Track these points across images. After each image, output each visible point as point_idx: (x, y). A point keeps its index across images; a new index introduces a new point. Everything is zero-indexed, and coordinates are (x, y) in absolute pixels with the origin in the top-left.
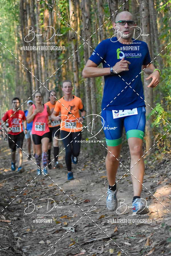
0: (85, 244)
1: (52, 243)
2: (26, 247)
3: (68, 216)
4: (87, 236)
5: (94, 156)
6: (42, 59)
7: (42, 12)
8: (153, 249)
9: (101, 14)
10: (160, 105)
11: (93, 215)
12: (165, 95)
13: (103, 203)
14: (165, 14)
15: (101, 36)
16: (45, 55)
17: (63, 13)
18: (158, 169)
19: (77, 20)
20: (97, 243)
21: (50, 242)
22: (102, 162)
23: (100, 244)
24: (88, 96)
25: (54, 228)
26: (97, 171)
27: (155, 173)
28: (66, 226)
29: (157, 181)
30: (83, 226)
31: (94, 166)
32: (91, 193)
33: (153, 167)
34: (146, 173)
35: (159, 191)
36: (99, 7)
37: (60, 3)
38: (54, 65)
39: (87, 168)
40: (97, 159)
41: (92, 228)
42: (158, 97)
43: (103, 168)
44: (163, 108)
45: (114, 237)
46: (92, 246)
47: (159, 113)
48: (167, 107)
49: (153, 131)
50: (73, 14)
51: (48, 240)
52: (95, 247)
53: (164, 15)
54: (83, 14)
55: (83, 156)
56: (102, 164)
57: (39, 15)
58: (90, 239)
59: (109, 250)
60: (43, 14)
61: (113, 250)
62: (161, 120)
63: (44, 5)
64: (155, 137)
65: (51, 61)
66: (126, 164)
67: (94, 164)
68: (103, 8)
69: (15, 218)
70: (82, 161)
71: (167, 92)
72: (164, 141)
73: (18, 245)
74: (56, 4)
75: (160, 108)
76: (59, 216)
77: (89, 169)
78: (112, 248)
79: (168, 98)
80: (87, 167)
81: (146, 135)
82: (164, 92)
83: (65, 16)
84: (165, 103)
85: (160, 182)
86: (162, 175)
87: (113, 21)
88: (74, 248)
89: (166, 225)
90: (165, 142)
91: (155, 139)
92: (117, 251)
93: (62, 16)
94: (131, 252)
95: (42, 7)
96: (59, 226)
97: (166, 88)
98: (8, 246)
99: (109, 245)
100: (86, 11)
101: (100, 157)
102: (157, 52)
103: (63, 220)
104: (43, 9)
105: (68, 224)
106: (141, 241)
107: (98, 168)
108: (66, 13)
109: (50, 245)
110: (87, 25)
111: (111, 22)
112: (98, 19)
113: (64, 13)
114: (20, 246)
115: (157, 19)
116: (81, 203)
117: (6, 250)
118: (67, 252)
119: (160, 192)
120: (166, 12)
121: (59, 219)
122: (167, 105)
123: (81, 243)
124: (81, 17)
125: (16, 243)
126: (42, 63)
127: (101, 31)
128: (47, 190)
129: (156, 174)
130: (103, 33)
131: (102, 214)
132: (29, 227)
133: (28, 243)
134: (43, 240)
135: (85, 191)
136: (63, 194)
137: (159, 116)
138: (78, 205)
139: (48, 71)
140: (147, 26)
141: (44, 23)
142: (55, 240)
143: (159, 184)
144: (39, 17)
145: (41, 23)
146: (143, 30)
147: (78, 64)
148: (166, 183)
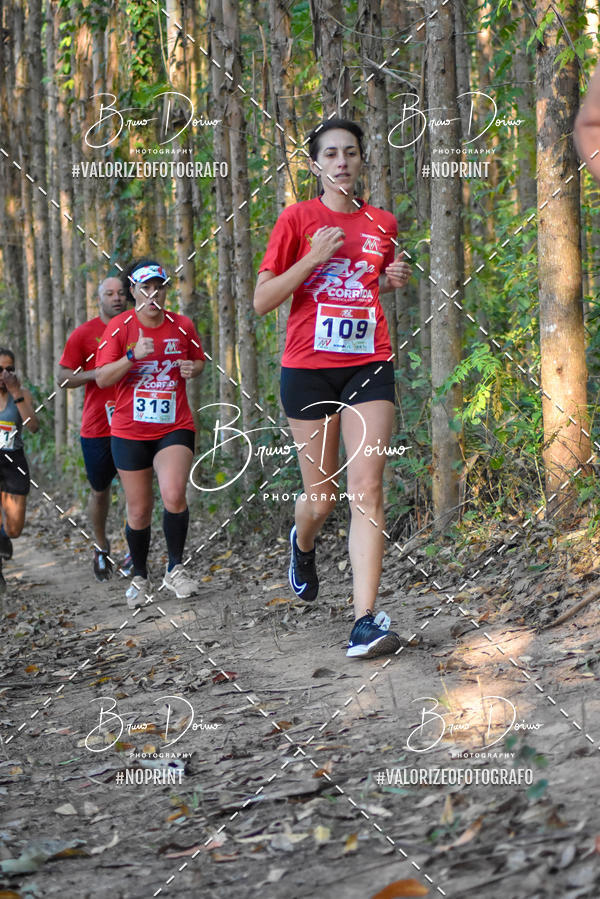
0: (224, 813)
1: (102, 812)
2: (11, 824)
4: (229, 789)
5: (243, 536)
6: (64, 199)
7: (68, 36)
9: (279, 36)
11: (250, 720)
13: (284, 682)
16: (75, 188)
17: (141, 37)
20: (267, 809)
21: (96, 809)
22: (272, 554)
23: (278, 814)
24: (227, 328)
25: (109, 763)
26: (257, 583)
27: (464, 587)
28: (153, 757)
29: (475, 613)
30: (215, 757)
31: (246, 569)
32: (238, 651)
33: (459, 565)
34: (434, 587)
35: (483, 644)
36: (274, 12)
38: (107, 222)
39: (220, 574)
40: (256, 545)
41: (246, 763)
43: (276, 574)
45: (330, 791)
46: (251, 820)
47: (484, 375)
49: (457, 444)
50: (180, 41)
51: (90, 802)
52: (259, 822)
54: (216, 38)
55: (203, 537)
56: (273, 560)
57: (54, 47)
58: (241, 796)
60: (72, 41)
61: (328, 830)
62: (489, 405)
63: (74, 11)
64: (464, 463)
65: (97, 207)
67: (243, 563)
71: (504, 315)
72: (496, 479)
74: (119, 5)
75: (488, 359)
77: (226, 578)
78: (324, 825)
79: (507, 337)
80: (218, 571)
81: (433, 458)
82: (496, 314)
83: (148, 49)
85: (486, 616)
86: (490, 593)
87: (322, 55)
88: (184, 827)
90: (500, 482)
91: (466, 471)
92: (341, 835)
93: (139, 48)
95: (67, 17)
96: (128, 757)
99: (312, 815)
100: (225, 26)
101: (265, 538)
103: (140, 737)
104: (70, 22)
105: (157, 750)
106: (428, 800)
107: (260, 575)
108: (153, 37)
109: (97, 818)
113: (146, 36)
116: (204, 683)
118: (157, 840)
119: (487, 648)
121: (125, 736)
123: (210, 810)
126: (65, 213)
127: (277, 95)
128: (80, 643)
129: (471, 591)
130: (284, 103)
131: (281, 719)
132: (20, 762)
133: (15, 813)
134: (69, 802)
135: (216, 645)
136: (137, 656)
137: (482, 387)
138: (193, 690)
139: (84, 242)
140: (443, 72)
141: (75, 72)
142: (115, 803)
143: (482, 623)
144: (56, 52)
145: (62, 75)
146: (431, 85)
147: (192, 214)
148: (507, 619)
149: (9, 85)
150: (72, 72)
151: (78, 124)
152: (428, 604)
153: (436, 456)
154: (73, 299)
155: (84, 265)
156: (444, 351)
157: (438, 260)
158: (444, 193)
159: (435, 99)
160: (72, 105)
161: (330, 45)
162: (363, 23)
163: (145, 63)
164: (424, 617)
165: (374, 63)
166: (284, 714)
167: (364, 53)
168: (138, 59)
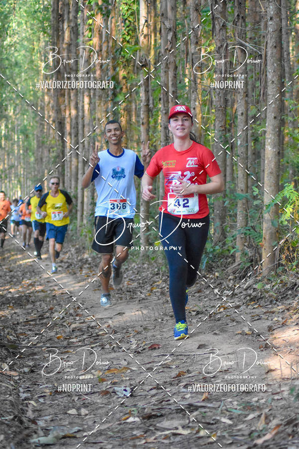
1: (90, 414)
2: (45, 418)
3: (119, 370)
6: (86, 100)
7: (91, 18)
9: (195, 24)
11: (165, 370)
13: (183, 351)
15: (194, 62)
16: (92, 94)
17: (127, 21)
18: (282, 298)
21: (87, 412)
25: (95, 388)
27: (276, 305)
29: (280, 319)
30: (147, 388)
32: (162, 334)
33: (274, 294)
34: (261, 305)
35: (283, 336)
36: (193, 13)
37: (124, 3)
41: (162, 392)
47: (290, 200)
49: (275, 233)
50: (146, 24)
51: (84, 408)
54: (164, 24)
55: (148, 273)
57: (84, 24)
60: (93, 21)
63: (94, 7)
64: (279, 243)
65: (102, 104)
66: (225, 287)
68: (200, 14)
69: (26, 370)
70: (146, 280)
72: (294, 251)
73: (30, 414)
74: (117, 5)
75: (292, 192)
76: (104, 369)
77: (158, 294)
80: (155, 290)
81: (263, 240)
83: (130, 27)
85: (285, 321)
86: (288, 310)
87: (216, 36)
90: (296, 253)
91: (279, 247)
93: (126, 27)
94: (232, 435)
95: (91, 9)
98: (12, 414)
100: (169, 18)
103: (111, 375)
104: (92, 12)
106: (250, 417)
108: (133, 21)
109: (87, 417)
110: (169, 43)
111: (213, 39)
113: (129, 21)
114: (33, 416)
115: (289, 43)
116: (144, 349)
117: (9, 421)
118: (116, 430)
119: (285, 338)
121: (104, 374)
125: (27, 411)
126: (86, 107)
127: (193, 54)
128: (84, 325)
129: (279, 308)
130: (197, 57)
131: (180, 370)
132: (51, 386)
133: (47, 412)
134: (74, 408)
136: (112, 333)
137: (289, 206)
138: (139, 353)
139: (95, 122)
140: (275, 47)
142: (97, 409)
143: (284, 325)
144: (85, 26)
145: (87, 38)
146: (269, 53)
147: (149, 110)
148: (296, 323)
149: (61, 42)
150: (93, 36)
152: (257, 313)
153: (265, 239)
154: (89, 150)
155: (94, 134)
156: (271, 186)
157: (269, 141)
158: (274, 108)
159: (271, 60)
161: (220, 31)
163: (129, 34)
164: (255, 320)
165: (241, 41)
166: (183, 367)
167: (236, 35)
168: (125, 32)
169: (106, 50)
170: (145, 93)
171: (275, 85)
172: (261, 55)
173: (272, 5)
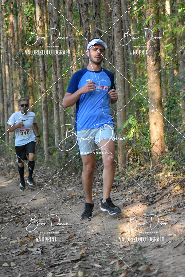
0: (52, 266)
1: (16, 265)
3: (34, 237)
4: (54, 258)
5: (62, 172)
6: (7, 67)
7: (7, 17)
8: (125, 271)
9: (70, 19)
10: (133, 117)
11: (61, 235)
12: (138, 106)
13: (72, 222)
14: (139, 19)
15: (70, 43)
16: (10, 64)
17: (29, 18)
18: (131, 185)
19: (44, 26)
20: (65, 265)
21: (15, 264)
22: (71, 178)
23: (68, 266)
24: (56, 108)
25: (19, 249)
26: (66, 188)
27: (128, 190)
28: (32, 247)
29: (130, 199)
30: (50, 247)
31: (63, 183)
32: (59, 212)
33: (126, 183)
34: (119, 190)
35: (132, 209)
36: (68, 12)
37: (26, 7)
38: (19, 74)
39: (55, 185)
40: (66, 175)
41: (60, 249)
42: (131, 109)
43: (71, 185)
44: (137, 120)
45: (84, 259)
46: (60, 269)
47: (133, 125)
48: (141, 120)
49: (125, 145)
50: (40, 19)
51: (13, 262)
52: (62, 269)
53: (138, 21)
54: (51, 20)
55: (50, 172)
56: (71, 180)
57: (3, 20)
58: (58, 261)
59: (78, 272)
60: (8, 19)
61: (82, 272)
62: (134, 133)
63: (8, 10)
64: (128, 151)
65: (16, 70)
66: (97, 180)
67: (62, 181)
68: (73, 13)
70: (49, 177)
71: (141, 103)
72: (137, 156)
74: (22, 8)
75: (133, 120)
76: (24, 236)
77: (56, 186)
78: (81, 271)
79: (142, 109)
80: (54, 183)
82: (138, 103)
83: (31, 22)
84: (139, 115)
85: (133, 200)
86: (135, 192)
87: (83, 26)
88: (40, 271)
89: (140, 245)
90: (139, 157)
91: (128, 154)
92: (86, 274)
93: (28, 21)
94: (101, 275)
95: (6, 11)
96: (24, 247)
97: (140, 99)
99: (78, 267)
100: (54, 16)
101: (69, 173)
102: (131, 60)
103: (28, 240)
104: (7, 13)
105: (33, 245)
106: (112, 262)
107: (67, 185)
108: (32, 18)
109: (15, 268)
111: (81, 28)
112: (67, 24)
113: (30, 18)
115: (130, 24)
118: (32, 275)
119: (134, 210)
120: (140, 17)
121: (24, 240)
122: (141, 117)
123: (48, 265)
124: (48, 22)
126: (7, 72)
127: (70, 37)
128: (12, 208)
129: (129, 191)
130: (72, 40)
131: (71, 234)
134: (6, 262)
135: (52, 209)
136: (29, 213)
137: (132, 129)
139: (13, 80)
140: (119, 32)
141: (9, 28)
142: (20, 262)
143: (132, 202)
144: (3, 22)
145: (5, 29)
146: (115, 36)
147: (45, 72)
148: (140, 201)
150: (8, 28)
151: (10, 44)
152: (116, 196)
153: (119, 149)
154: (10, 97)
155: (13, 87)
156: (121, 117)
157: (118, 89)
158: (120, 69)
159: (116, 40)
160: (8, 38)
161: (85, 22)
162: (95, 16)
163: (30, 26)
164: (115, 200)
165: (98, 29)
166: (72, 233)
167: (95, 25)
168: (28, 25)
169: (17, 36)
170: (42, 62)
171: (120, 55)
172: (111, 37)
173: (115, 7)
